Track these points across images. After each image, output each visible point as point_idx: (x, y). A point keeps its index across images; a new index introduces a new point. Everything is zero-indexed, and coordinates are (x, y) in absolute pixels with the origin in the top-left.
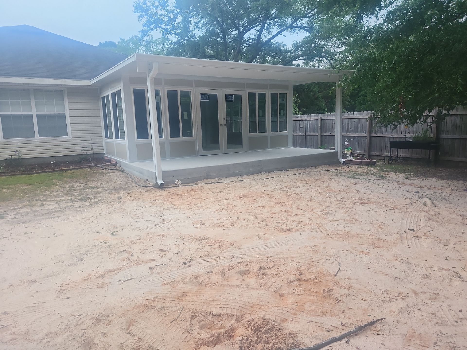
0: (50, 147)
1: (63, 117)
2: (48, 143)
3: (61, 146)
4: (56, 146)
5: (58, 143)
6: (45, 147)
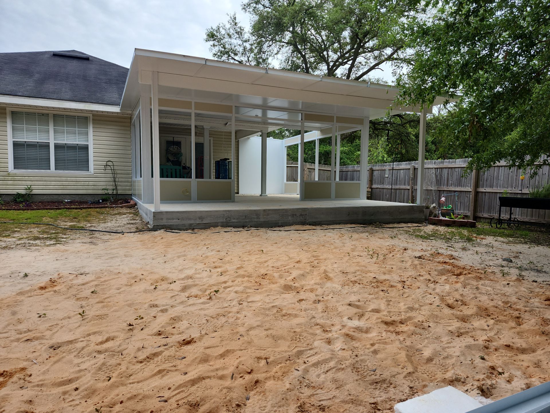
1: (86, 148)
2: (65, 178)
3: (80, 182)
4: (74, 182)
5: (77, 178)
6: (61, 182)
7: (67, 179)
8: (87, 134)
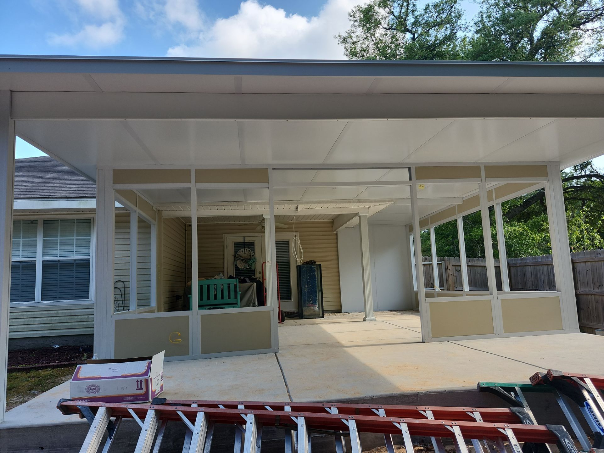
0: (58, 318)
1: (86, 264)
2: (56, 312)
3: (76, 317)
4: (68, 317)
5: (72, 311)
6: (49, 318)
7: (58, 313)
8: (88, 244)
